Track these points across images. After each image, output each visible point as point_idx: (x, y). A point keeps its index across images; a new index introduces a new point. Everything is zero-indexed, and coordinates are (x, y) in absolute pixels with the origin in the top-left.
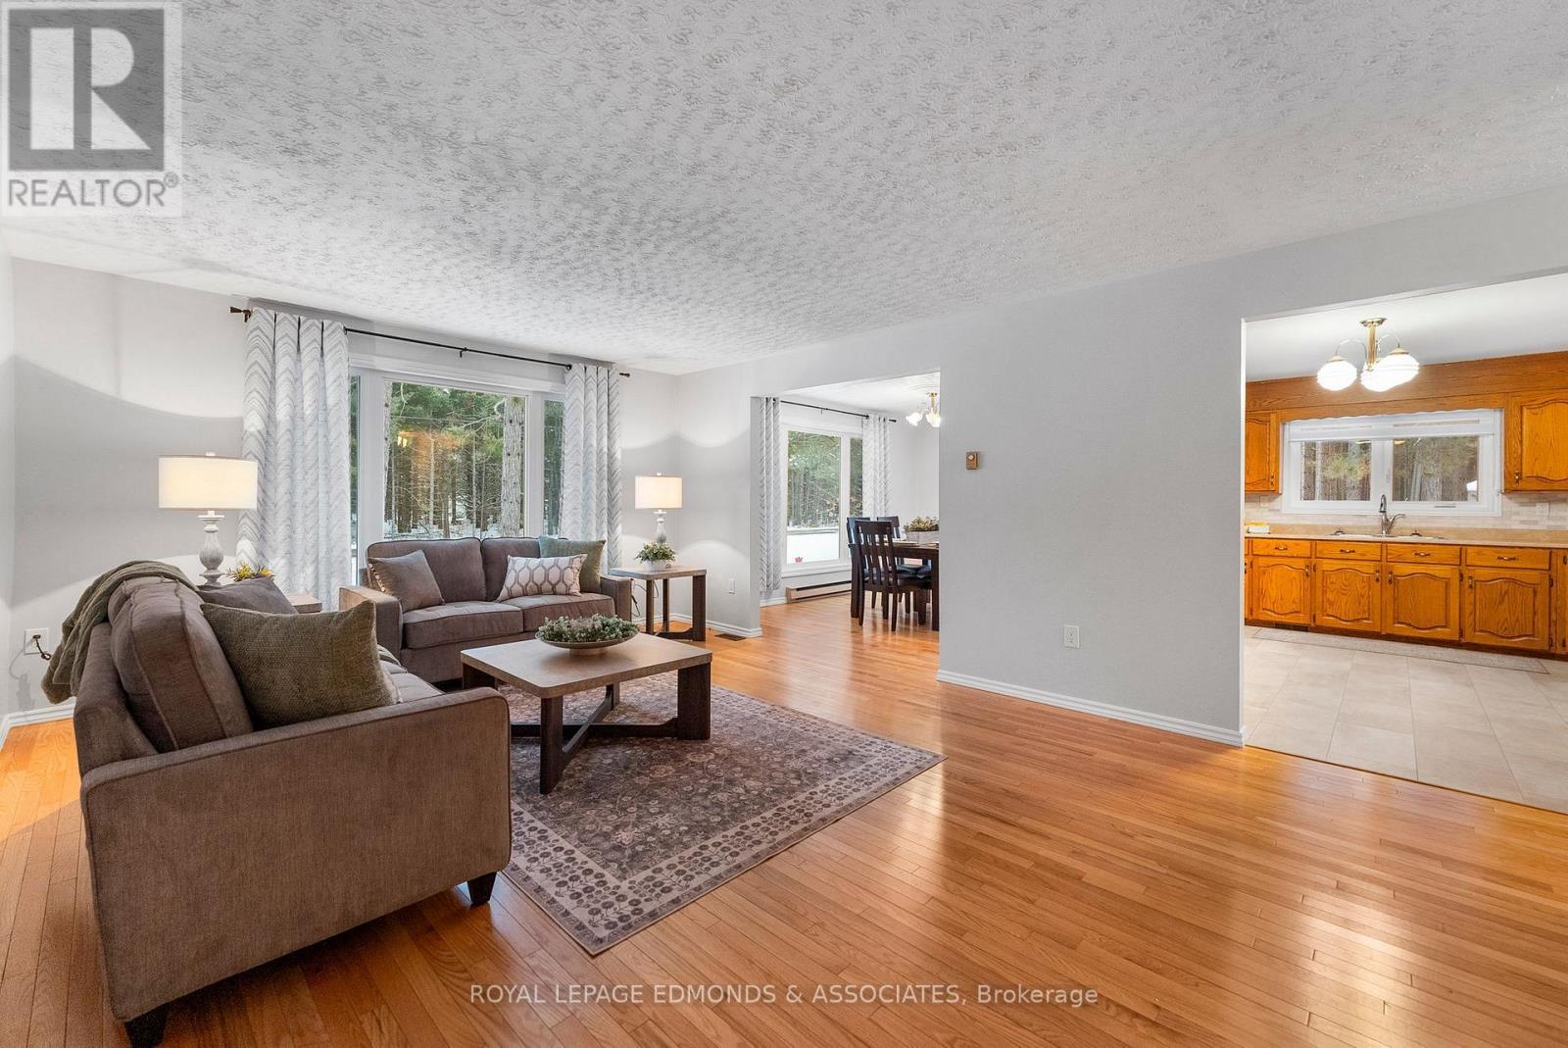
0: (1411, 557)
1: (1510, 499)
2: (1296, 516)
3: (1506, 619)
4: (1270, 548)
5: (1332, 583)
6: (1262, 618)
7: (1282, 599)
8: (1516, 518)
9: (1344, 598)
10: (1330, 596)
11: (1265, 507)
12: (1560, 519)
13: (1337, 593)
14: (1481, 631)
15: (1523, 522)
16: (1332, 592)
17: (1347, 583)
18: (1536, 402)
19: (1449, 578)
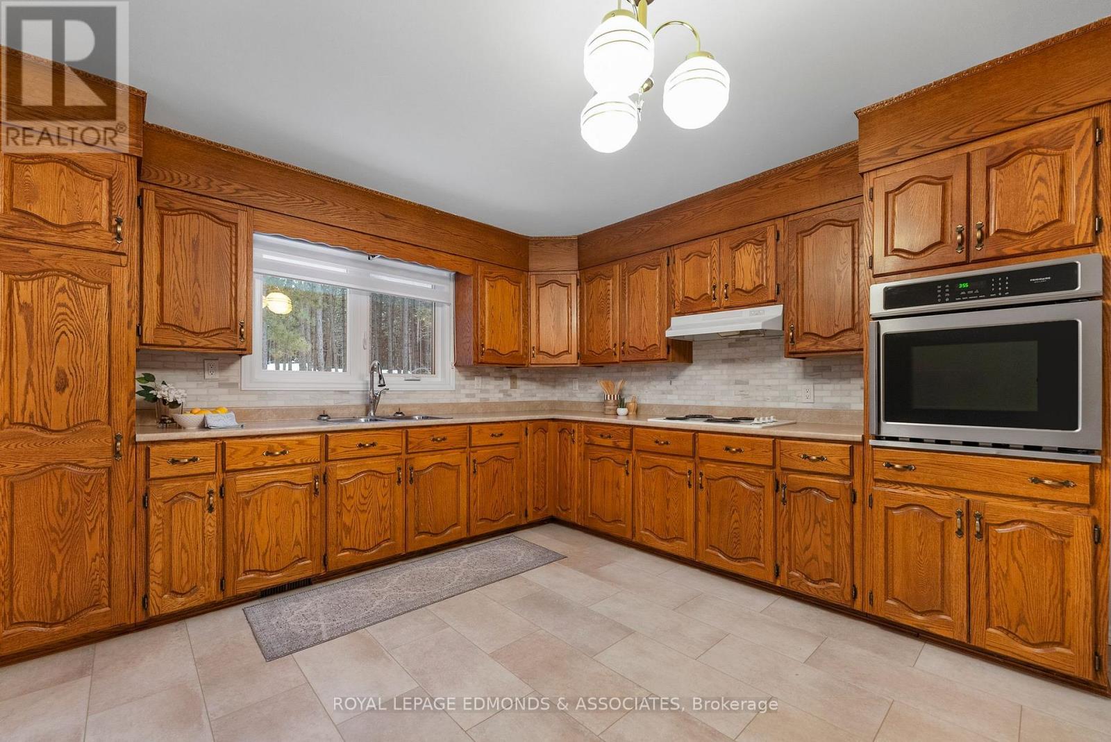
0: (429, 444)
1: (460, 372)
2: (262, 394)
3: (497, 501)
4: (258, 453)
5: (349, 498)
6: (242, 590)
7: (278, 544)
8: (463, 391)
9: (363, 517)
10: (347, 519)
11: (212, 380)
12: (487, 391)
13: (355, 512)
14: (481, 520)
15: (467, 396)
16: (349, 511)
17: (366, 493)
18: (492, 275)
19: (459, 465)
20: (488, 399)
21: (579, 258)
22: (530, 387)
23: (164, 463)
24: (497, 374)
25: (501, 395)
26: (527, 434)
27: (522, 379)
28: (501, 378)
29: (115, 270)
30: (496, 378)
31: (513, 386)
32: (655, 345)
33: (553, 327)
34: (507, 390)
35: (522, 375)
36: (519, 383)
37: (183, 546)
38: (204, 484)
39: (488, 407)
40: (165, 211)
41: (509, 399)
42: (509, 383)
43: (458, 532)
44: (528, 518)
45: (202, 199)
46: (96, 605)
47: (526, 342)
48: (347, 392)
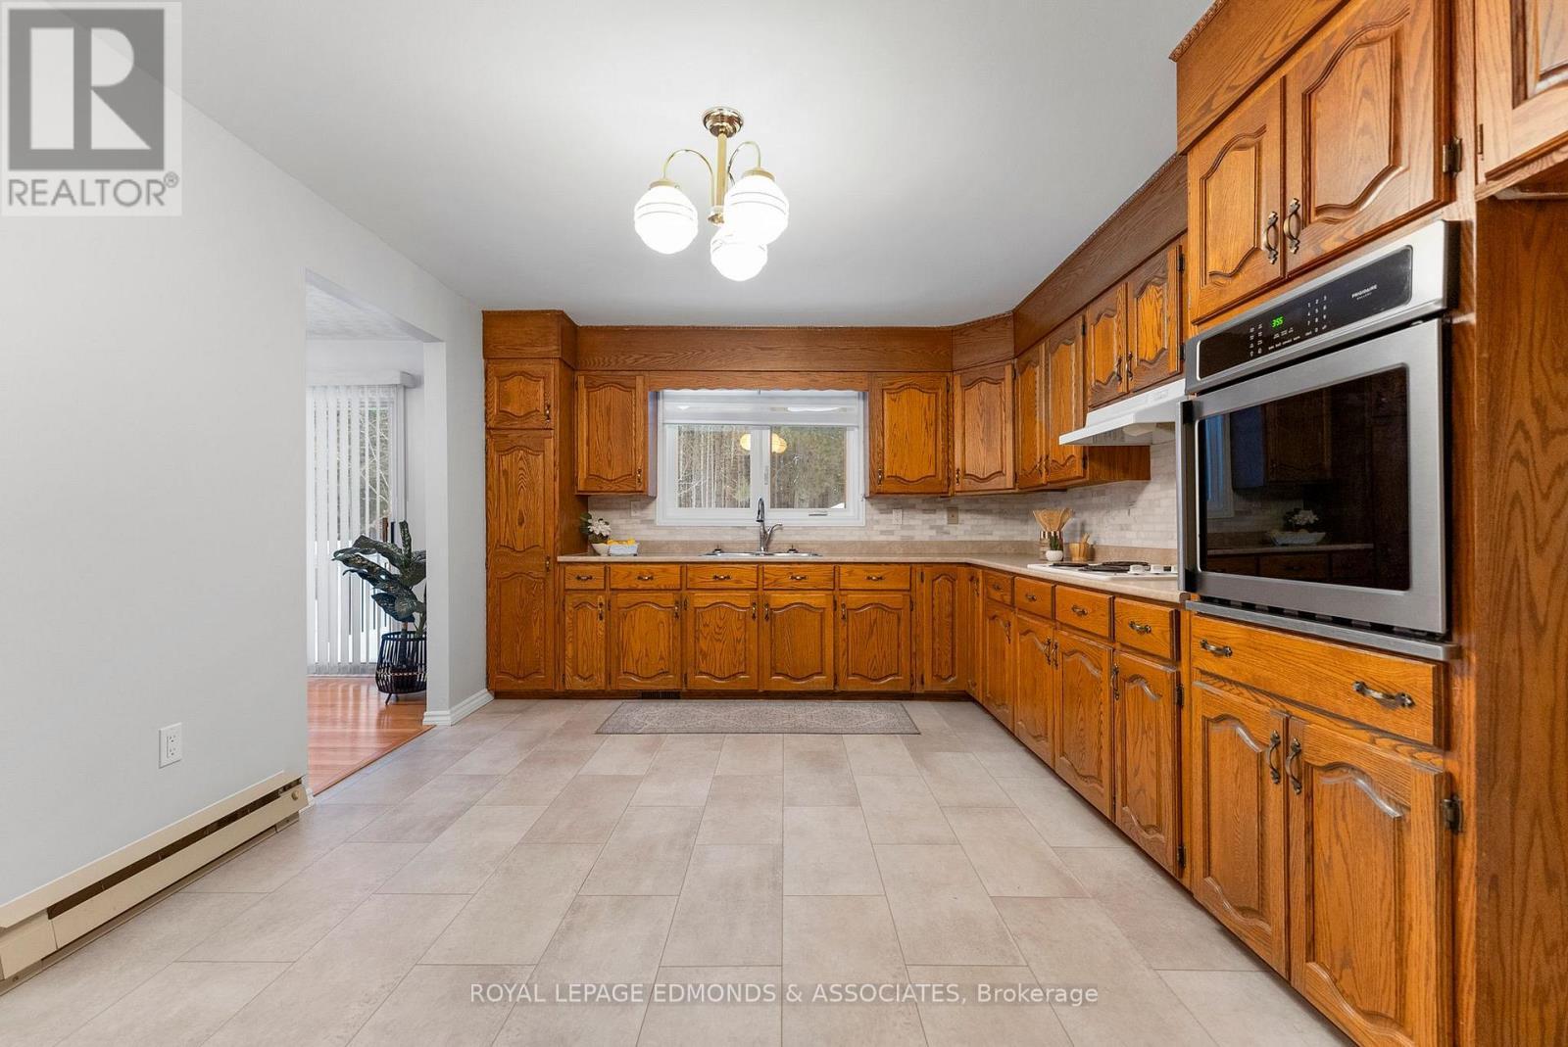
0: (787, 582)
1: (872, 504)
2: (671, 529)
3: (875, 657)
4: (631, 578)
5: (706, 625)
6: (623, 687)
7: (647, 655)
8: (876, 527)
9: (718, 646)
10: (703, 644)
11: (636, 518)
12: (911, 527)
13: (711, 639)
14: (854, 674)
15: (882, 532)
16: (706, 638)
17: (721, 624)
18: (895, 386)
19: (824, 608)
20: (912, 537)
21: (1015, 342)
22: (981, 522)
23: (573, 579)
24: (926, 506)
25: (933, 533)
26: (922, 581)
27: (967, 511)
28: (934, 511)
29: (547, 440)
30: (925, 511)
31: (953, 520)
32: (1072, 456)
33: (982, 440)
34: (943, 526)
35: (967, 507)
36: (962, 516)
37: (584, 643)
38: (596, 598)
39: (909, 545)
40: (591, 387)
41: (945, 538)
42: (945, 517)
43: (820, 682)
44: (925, 686)
45: (615, 373)
46: (537, 672)
47: (949, 461)
48: (744, 528)
